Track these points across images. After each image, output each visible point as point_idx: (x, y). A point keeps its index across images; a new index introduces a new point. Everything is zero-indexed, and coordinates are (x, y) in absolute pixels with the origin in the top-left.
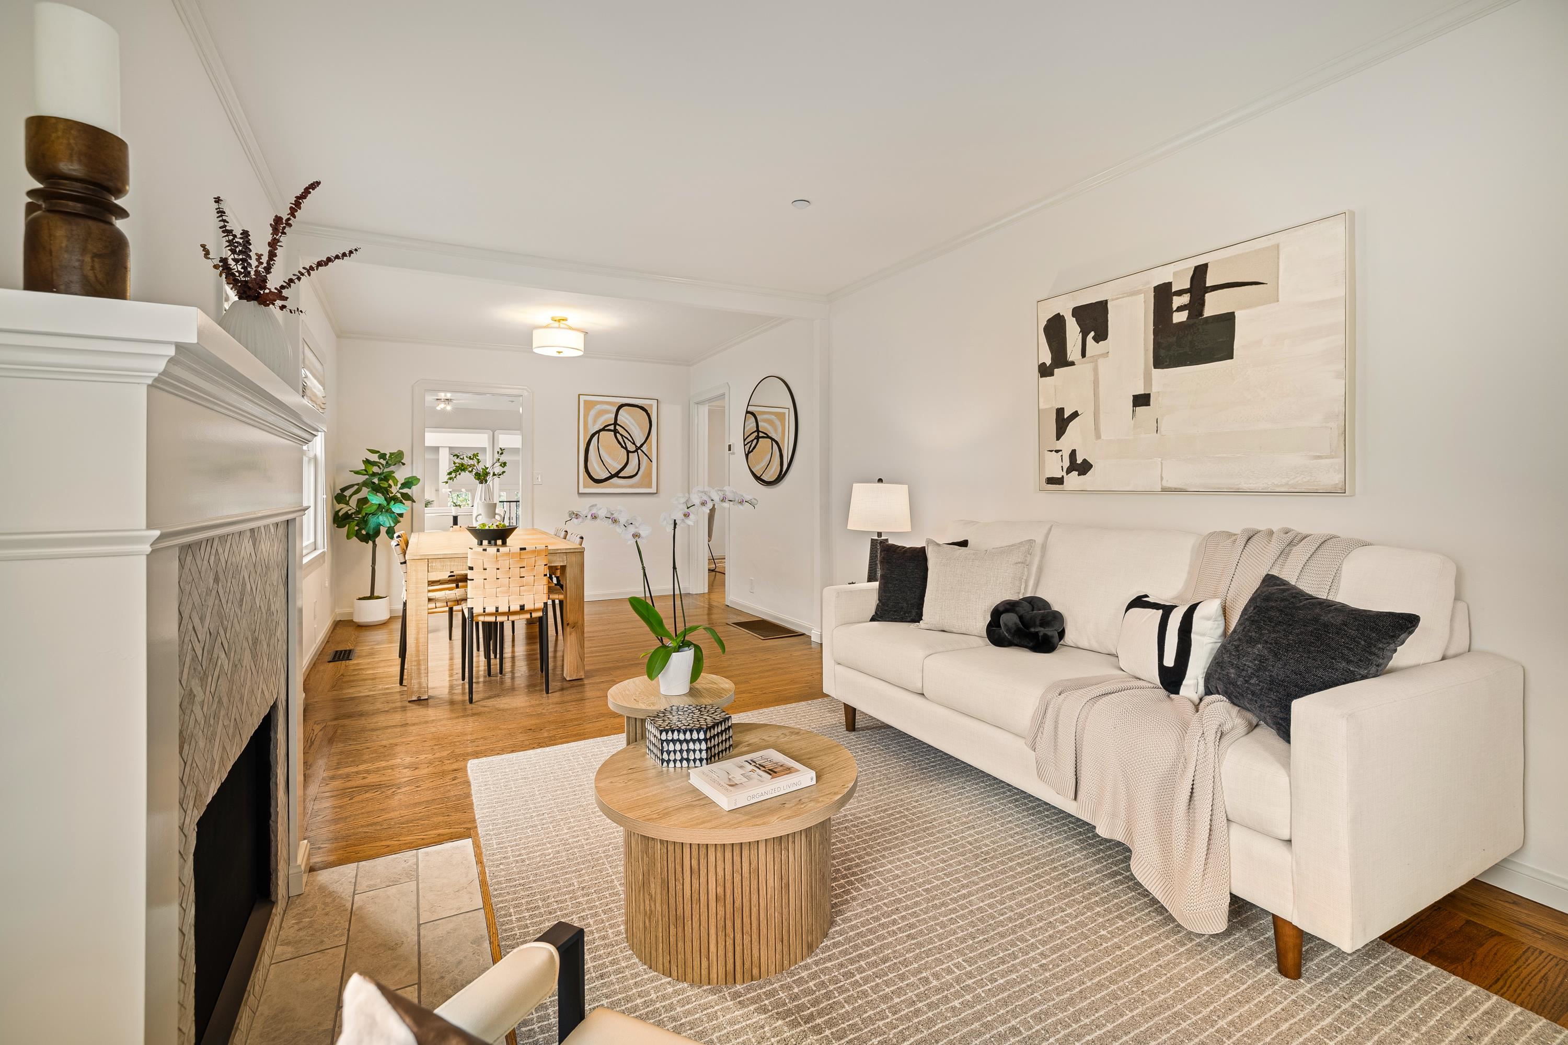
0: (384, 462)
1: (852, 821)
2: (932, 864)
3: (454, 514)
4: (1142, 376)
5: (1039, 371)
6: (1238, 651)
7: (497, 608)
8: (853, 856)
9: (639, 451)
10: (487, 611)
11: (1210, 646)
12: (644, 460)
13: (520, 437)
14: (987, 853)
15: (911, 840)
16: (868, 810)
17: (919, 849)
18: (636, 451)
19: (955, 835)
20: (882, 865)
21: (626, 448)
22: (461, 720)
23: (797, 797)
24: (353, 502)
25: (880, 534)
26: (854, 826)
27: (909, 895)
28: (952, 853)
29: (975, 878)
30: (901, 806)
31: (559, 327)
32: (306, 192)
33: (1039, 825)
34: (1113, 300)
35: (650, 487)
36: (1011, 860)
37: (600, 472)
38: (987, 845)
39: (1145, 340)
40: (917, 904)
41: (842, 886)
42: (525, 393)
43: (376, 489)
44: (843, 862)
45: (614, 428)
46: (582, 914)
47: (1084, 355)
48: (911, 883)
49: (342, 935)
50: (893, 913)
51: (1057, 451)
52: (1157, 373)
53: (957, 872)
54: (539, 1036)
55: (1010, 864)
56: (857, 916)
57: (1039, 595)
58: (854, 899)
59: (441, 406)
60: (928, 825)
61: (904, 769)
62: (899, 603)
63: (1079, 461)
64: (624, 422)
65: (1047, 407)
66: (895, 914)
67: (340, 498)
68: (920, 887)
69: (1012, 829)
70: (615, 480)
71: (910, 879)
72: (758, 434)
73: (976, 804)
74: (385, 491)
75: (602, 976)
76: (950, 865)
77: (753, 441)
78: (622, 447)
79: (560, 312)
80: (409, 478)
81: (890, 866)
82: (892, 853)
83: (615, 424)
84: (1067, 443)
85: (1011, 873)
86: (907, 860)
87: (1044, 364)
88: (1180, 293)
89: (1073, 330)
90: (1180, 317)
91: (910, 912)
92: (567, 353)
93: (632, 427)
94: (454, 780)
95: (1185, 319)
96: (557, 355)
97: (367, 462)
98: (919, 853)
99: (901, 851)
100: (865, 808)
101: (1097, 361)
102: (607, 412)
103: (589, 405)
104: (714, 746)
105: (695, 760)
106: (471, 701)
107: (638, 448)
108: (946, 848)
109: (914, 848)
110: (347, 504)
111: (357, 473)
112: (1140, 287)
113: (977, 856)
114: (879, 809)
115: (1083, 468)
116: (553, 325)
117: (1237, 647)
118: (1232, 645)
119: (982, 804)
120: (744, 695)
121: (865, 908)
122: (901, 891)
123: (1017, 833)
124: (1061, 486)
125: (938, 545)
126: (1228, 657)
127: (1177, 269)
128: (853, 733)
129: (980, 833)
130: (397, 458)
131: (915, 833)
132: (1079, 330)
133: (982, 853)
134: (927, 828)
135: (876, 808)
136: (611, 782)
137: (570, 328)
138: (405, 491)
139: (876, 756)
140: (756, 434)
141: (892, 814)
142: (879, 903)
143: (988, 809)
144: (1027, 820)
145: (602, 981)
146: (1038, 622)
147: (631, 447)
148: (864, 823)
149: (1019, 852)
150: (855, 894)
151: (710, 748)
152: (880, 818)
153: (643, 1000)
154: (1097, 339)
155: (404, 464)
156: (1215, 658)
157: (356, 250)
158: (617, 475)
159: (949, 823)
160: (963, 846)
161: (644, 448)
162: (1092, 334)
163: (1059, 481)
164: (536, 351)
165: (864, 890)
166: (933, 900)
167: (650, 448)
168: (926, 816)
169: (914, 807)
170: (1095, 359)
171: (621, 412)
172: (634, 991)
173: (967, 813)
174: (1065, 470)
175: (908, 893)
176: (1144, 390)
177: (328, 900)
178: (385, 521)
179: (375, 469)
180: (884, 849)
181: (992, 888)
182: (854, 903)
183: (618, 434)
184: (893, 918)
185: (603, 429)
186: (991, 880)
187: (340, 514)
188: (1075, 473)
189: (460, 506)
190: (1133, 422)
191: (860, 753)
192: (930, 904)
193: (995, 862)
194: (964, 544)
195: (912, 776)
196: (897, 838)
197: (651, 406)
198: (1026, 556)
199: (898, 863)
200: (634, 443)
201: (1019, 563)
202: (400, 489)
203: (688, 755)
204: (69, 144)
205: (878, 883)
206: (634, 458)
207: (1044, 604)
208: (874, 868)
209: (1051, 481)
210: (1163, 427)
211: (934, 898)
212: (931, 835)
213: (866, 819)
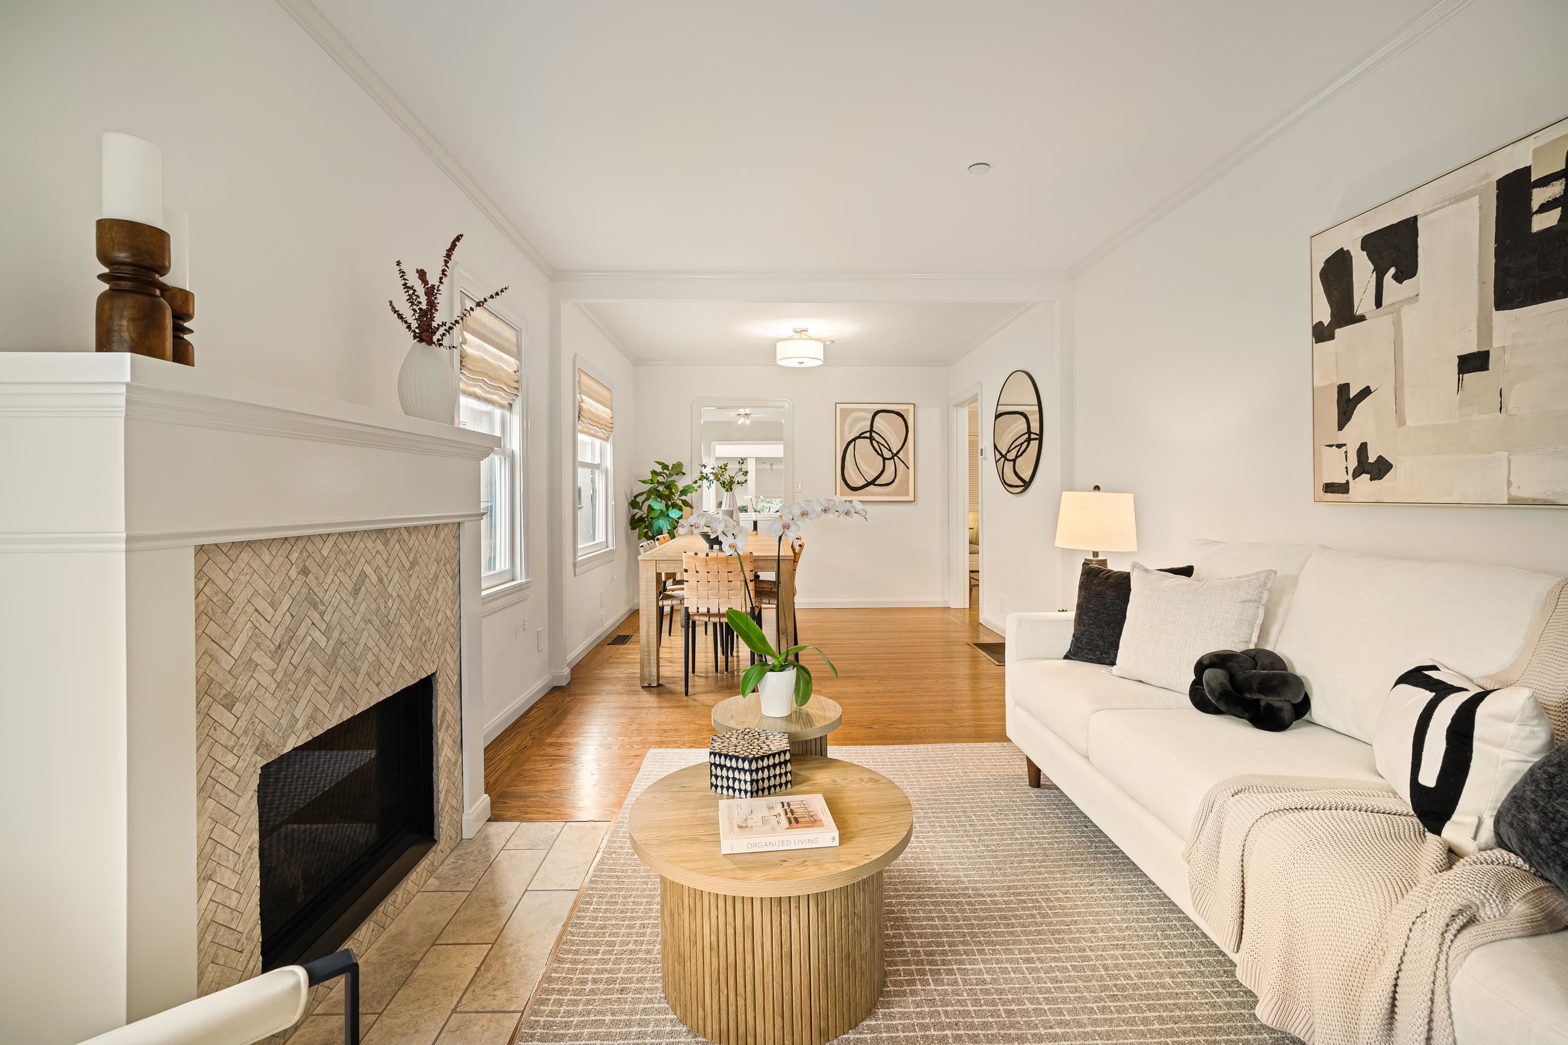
0: (668, 473)
1: (970, 897)
2: (1038, 980)
3: (754, 519)
4: (1475, 325)
5: (1314, 334)
6: (1552, 785)
7: (708, 609)
8: (945, 940)
9: (895, 458)
10: (700, 611)
11: (1514, 766)
12: (901, 467)
13: (782, 447)
14: (1124, 988)
15: (1029, 940)
16: (998, 888)
17: (1033, 955)
18: (892, 458)
19: (1092, 950)
20: (973, 962)
21: (882, 455)
22: (670, 710)
23: (804, 856)
24: (645, 508)
25: (1096, 554)
26: (969, 903)
27: (983, 1011)
28: (1073, 973)
29: (1084, 1017)
30: (1041, 893)
31: (801, 339)
32: (454, 245)
33: (1225, 972)
34: (1425, 214)
35: (907, 494)
36: (1151, 1008)
37: (858, 482)
38: (1128, 977)
39: (1481, 267)
40: (986, 1026)
41: (910, 973)
42: (787, 405)
43: (660, 496)
44: (929, 944)
45: (870, 435)
46: (645, 922)
47: (1379, 303)
48: (995, 996)
49: (473, 882)
50: (950, 1026)
51: (1339, 446)
52: (1500, 317)
53: (1064, 1000)
54: (539, 1030)
55: (1148, 1014)
56: (904, 1016)
57: (1269, 648)
58: (914, 993)
59: (741, 421)
60: (1063, 927)
61: (1072, 848)
62: (1093, 640)
63: (1372, 459)
64: (882, 431)
65: (1324, 383)
66: (951, 1028)
67: (634, 504)
68: (1003, 1005)
69: (1179, 965)
70: (871, 487)
71: (996, 990)
72: (1030, 436)
73: (1145, 918)
74: (668, 498)
75: (622, 990)
76: (1062, 989)
77: (1022, 444)
78: (878, 454)
79: (800, 323)
80: (686, 486)
81: (982, 966)
82: (993, 950)
83: (871, 431)
84: (1353, 434)
85: (1142, 1027)
86: (1008, 965)
87: (1321, 323)
88: (1545, 181)
89: (1362, 269)
90: (1542, 222)
91: (970, 1033)
92: (809, 363)
93: (890, 435)
94: (630, 764)
95: (1555, 223)
96: (799, 366)
97: (654, 473)
98: (1028, 961)
99: (1006, 951)
100: (995, 885)
101: (1399, 310)
102: (864, 419)
103: (846, 413)
104: (763, 779)
105: (740, 790)
106: (687, 693)
107: (894, 455)
108: (1068, 964)
109: (1026, 951)
110: (640, 509)
111: (644, 482)
112: (1471, 187)
113: (1105, 988)
114: (1012, 891)
115: (1380, 469)
116: (795, 337)
117: (1552, 777)
118: (1545, 772)
119: (1154, 920)
120: (939, 725)
121: (919, 1009)
122: (976, 1002)
123: (1184, 973)
124: (1345, 495)
125: (1147, 571)
126: (1533, 792)
127: (1538, 145)
128: (1036, 790)
129: (1130, 957)
130: (678, 469)
131: (1039, 933)
132: (1372, 267)
133: (1115, 986)
134: (1059, 931)
135: (1009, 888)
136: (654, 797)
137: (811, 339)
138: (683, 498)
139: (1047, 823)
140: (1027, 436)
141: (1024, 902)
142: (940, 1009)
143: (1158, 928)
144: (1211, 959)
145: (619, 996)
146: (1255, 686)
147: (887, 454)
148: (984, 903)
149: (1171, 1002)
150: (919, 987)
151: (757, 781)
152: (1006, 902)
153: (639, 1029)
154: (1399, 278)
155: (684, 474)
156: (1515, 789)
157: (506, 289)
158: (873, 483)
159: (1093, 932)
160: (1094, 968)
161: (901, 455)
162: (1392, 271)
163: (1343, 488)
164: (779, 363)
165: (933, 987)
166: (1009, 1028)
167: (907, 455)
168: (1066, 915)
169: (1058, 900)
170: (1397, 308)
171: (877, 418)
172: (638, 1016)
173: (1124, 926)
174: (1351, 472)
175: (984, 1007)
176: (1478, 345)
177: (483, 849)
178: (663, 524)
179: (660, 479)
180: (988, 943)
181: (1102, 1039)
182: (910, 999)
183: (874, 442)
184: (945, 1033)
185: (859, 437)
186: (1106, 1028)
187: (636, 517)
188: (1365, 477)
189: (759, 512)
190: (1458, 397)
191: (1030, 816)
192: (1002, 1032)
193: (1127, 1004)
194: (1187, 571)
195: (1078, 859)
196: (1012, 933)
197: (908, 411)
198: (1262, 593)
199: (995, 965)
200: (890, 450)
201: (1250, 601)
202: (680, 496)
203: (734, 784)
204: (112, 237)
205: (956, 982)
206: (890, 465)
207: (1276, 662)
208: (961, 962)
209: (1330, 488)
210: (1511, 404)
211: (1013, 1025)
212: (1058, 941)
213: (988, 899)
